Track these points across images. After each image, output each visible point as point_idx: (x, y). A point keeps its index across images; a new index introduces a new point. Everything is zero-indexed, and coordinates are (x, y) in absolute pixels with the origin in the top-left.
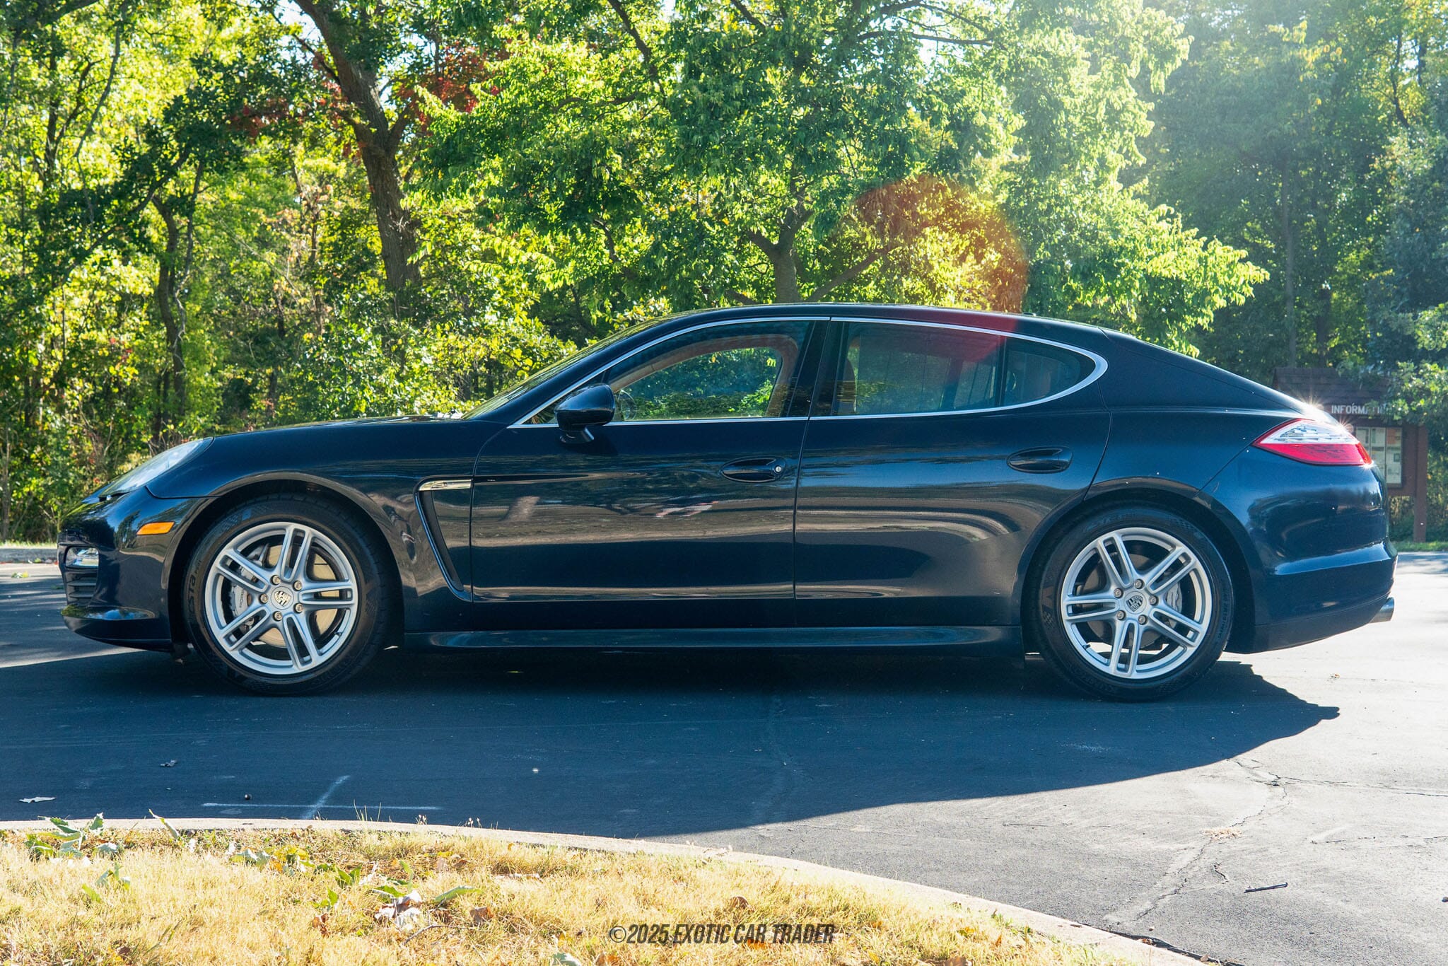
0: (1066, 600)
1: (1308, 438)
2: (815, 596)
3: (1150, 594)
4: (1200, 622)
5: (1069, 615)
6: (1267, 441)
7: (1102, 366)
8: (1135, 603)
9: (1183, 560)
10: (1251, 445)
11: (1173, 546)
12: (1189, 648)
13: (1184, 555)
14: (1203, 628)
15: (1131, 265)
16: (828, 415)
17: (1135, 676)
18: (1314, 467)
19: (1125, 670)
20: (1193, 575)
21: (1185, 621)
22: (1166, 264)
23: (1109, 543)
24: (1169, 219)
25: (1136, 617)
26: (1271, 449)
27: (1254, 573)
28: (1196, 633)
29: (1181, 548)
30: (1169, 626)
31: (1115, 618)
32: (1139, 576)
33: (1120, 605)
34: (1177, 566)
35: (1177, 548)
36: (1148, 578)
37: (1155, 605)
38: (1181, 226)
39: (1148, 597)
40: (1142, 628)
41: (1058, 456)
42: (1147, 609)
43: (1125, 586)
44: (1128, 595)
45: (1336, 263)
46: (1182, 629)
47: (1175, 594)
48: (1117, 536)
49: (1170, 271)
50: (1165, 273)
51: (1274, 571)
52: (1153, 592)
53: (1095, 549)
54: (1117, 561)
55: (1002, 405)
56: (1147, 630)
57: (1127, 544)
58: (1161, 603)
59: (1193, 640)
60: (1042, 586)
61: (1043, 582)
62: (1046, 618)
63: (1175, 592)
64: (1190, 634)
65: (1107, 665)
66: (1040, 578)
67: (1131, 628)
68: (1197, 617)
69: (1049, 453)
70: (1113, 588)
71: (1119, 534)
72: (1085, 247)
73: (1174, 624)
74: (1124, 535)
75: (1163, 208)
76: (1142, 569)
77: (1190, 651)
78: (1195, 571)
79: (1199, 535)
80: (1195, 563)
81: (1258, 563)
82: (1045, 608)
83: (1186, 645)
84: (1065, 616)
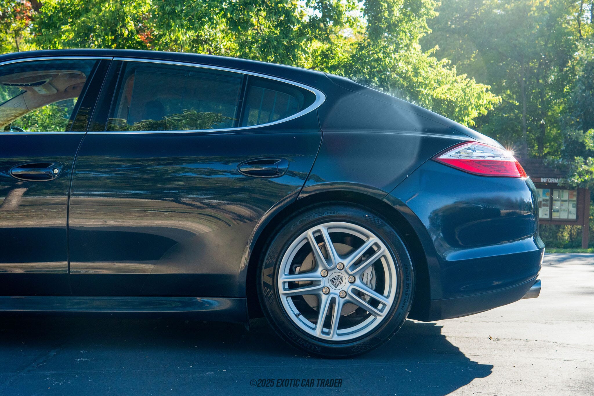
0: (283, 278)
1: (477, 155)
2: (83, 272)
3: (350, 275)
4: (387, 297)
5: (285, 289)
6: (444, 157)
7: (321, 98)
8: (336, 281)
9: (375, 248)
10: (430, 159)
11: (368, 237)
12: (378, 317)
13: (376, 244)
14: (390, 302)
15: (425, 92)
16: (103, 131)
17: (336, 338)
18: (479, 178)
19: (328, 334)
20: (383, 260)
21: (377, 296)
22: (444, 92)
23: (317, 234)
24: (448, 67)
25: (338, 292)
26: (446, 163)
27: (430, 260)
28: (384, 305)
29: (373, 239)
30: (364, 300)
31: (321, 293)
32: (340, 260)
33: (325, 282)
34: (370, 252)
35: (371, 239)
36: (347, 262)
37: (352, 283)
38: (456, 72)
39: (347, 276)
40: (342, 301)
41: (278, 164)
42: (346, 286)
43: (329, 267)
44: (332, 275)
45: (548, 111)
46: (374, 303)
47: (370, 275)
48: (323, 229)
49: (445, 96)
50: (443, 97)
51: (445, 257)
52: (351, 273)
53: (306, 238)
54: (324, 248)
55: (241, 126)
56: (346, 303)
57: (331, 235)
58: (358, 281)
59: (381, 311)
60: (263, 267)
61: (264, 264)
62: (267, 292)
63: (369, 273)
64: (380, 306)
65: (314, 329)
66: (262, 261)
67: (333, 301)
68: (386, 293)
69: (271, 162)
70: (320, 269)
71: (325, 227)
72: (399, 80)
73: (368, 299)
74: (329, 228)
75: (445, 61)
76: (344, 256)
77: (379, 319)
78: (385, 256)
79: (388, 228)
80: (384, 251)
81: (434, 253)
82: (266, 285)
83: (376, 314)
84: (281, 291)
